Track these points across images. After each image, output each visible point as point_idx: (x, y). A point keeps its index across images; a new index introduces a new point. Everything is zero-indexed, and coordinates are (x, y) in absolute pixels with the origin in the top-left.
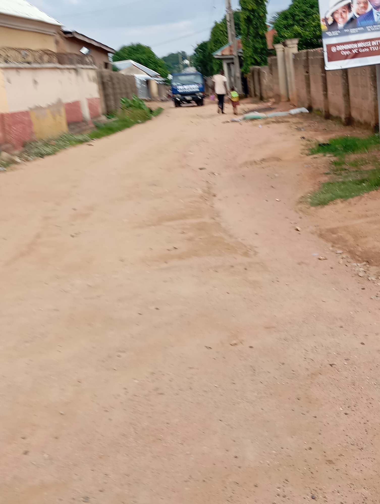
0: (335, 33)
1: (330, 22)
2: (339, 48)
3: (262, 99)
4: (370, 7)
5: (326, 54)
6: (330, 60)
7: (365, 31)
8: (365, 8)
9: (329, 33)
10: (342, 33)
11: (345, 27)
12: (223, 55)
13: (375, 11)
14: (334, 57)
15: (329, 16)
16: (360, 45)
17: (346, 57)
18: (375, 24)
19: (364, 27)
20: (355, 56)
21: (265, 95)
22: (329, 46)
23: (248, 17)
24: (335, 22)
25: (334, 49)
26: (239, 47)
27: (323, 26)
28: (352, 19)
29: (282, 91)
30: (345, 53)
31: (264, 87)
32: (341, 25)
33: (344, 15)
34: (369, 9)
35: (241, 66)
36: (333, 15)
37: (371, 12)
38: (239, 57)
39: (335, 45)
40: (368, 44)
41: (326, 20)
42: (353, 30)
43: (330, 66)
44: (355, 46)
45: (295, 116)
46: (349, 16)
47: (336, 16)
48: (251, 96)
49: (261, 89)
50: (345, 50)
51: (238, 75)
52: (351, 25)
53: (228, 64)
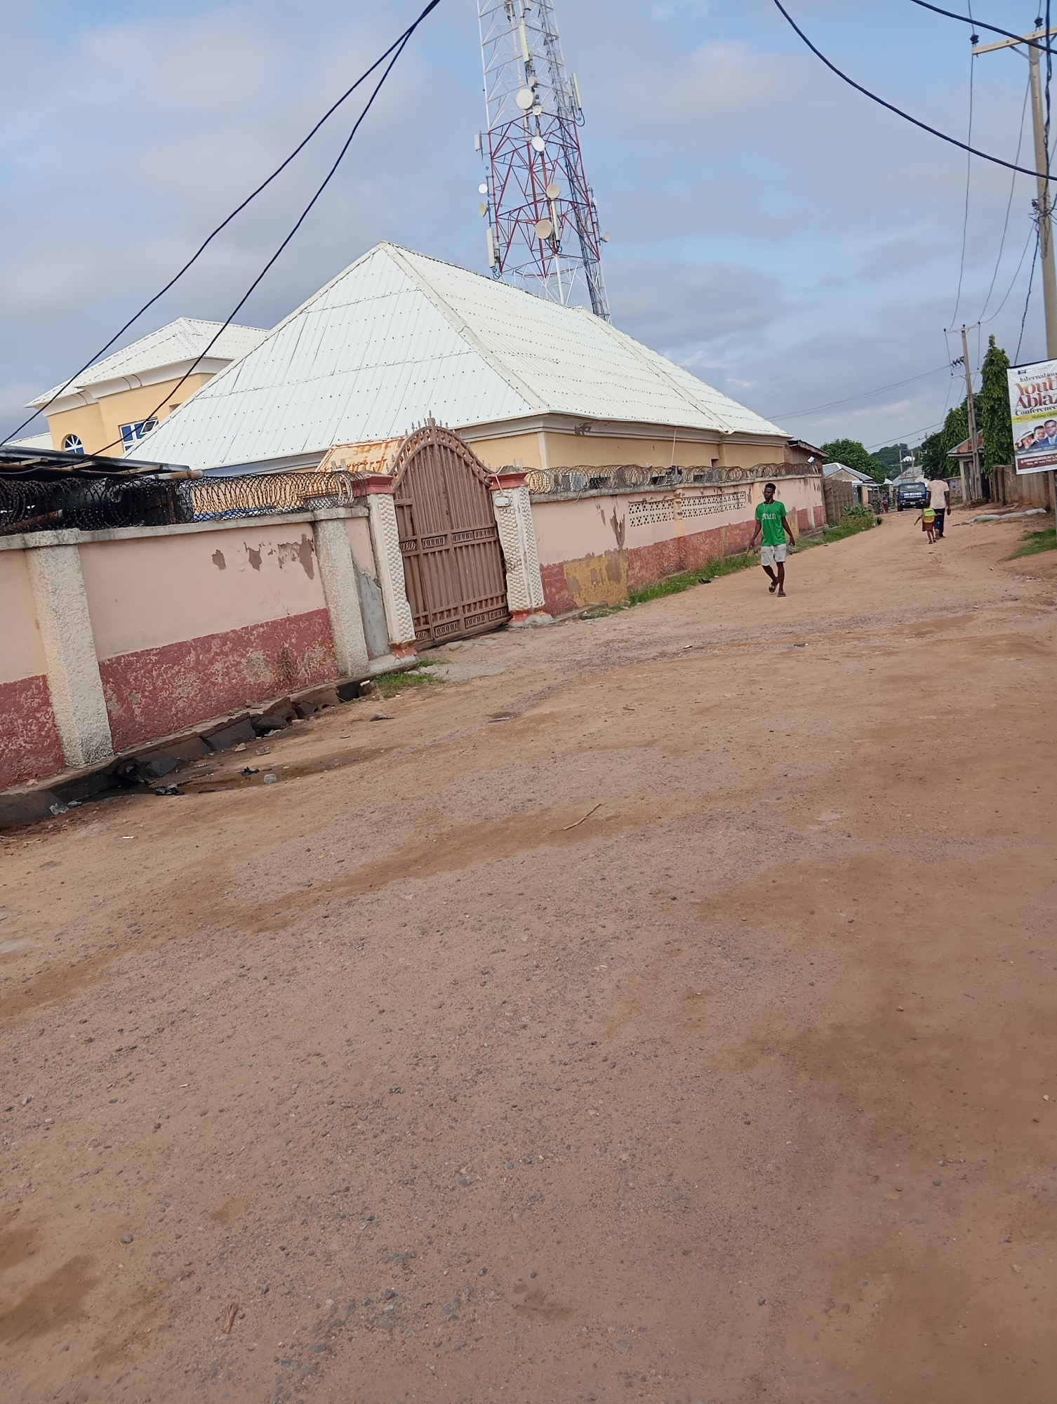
0: (1024, 452)
1: (1020, 445)
2: (1026, 461)
3: (1005, 503)
4: (1046, 436)
5: (1017, 465)
6: (1019, 469)
7: (1043, 450)
8: (1043, 436)
9: (1019, 452)
10: (1028, 452)
11: (1029, 448)
12: (958, 453)
13: (1049, 438)
14: (1022, 467)
15: (1019, 441)
16: (1040, 459)
17: (1030, 467)
18: (1050, 445)
19: (1042, 448)
20: (1036, 466)
21: (1008, 499)
22: (1019, 460)
23: (992, 407)
24: (1023, 445)
25: (1022, 462)
26: (980, 443)
27: (1015, 448)
28: (1034, 443)
29: (1025, 494)
30: (1030, 464)
31: (1007, 490)
32: (1027, 447)
33: (1029, 441)
34: (1045, 437)
35: (982, 465)
36: (1022, 441)
37: (1047, 438)
38: (980, 455)
39: (1023, 459)
40: (1045, 458)
41: (1017, 444)
42: (1035, 450)
43: (1019, 472)
44: (1037, 459)
45: (1031, 516)
46: (1033, 441)
47: (1024, 441)
48: (993, 501)
49: (1004, 492)
50: (1029, 462)
51: (978, 476)
52: (1033, 447)
53: (966, 464)
